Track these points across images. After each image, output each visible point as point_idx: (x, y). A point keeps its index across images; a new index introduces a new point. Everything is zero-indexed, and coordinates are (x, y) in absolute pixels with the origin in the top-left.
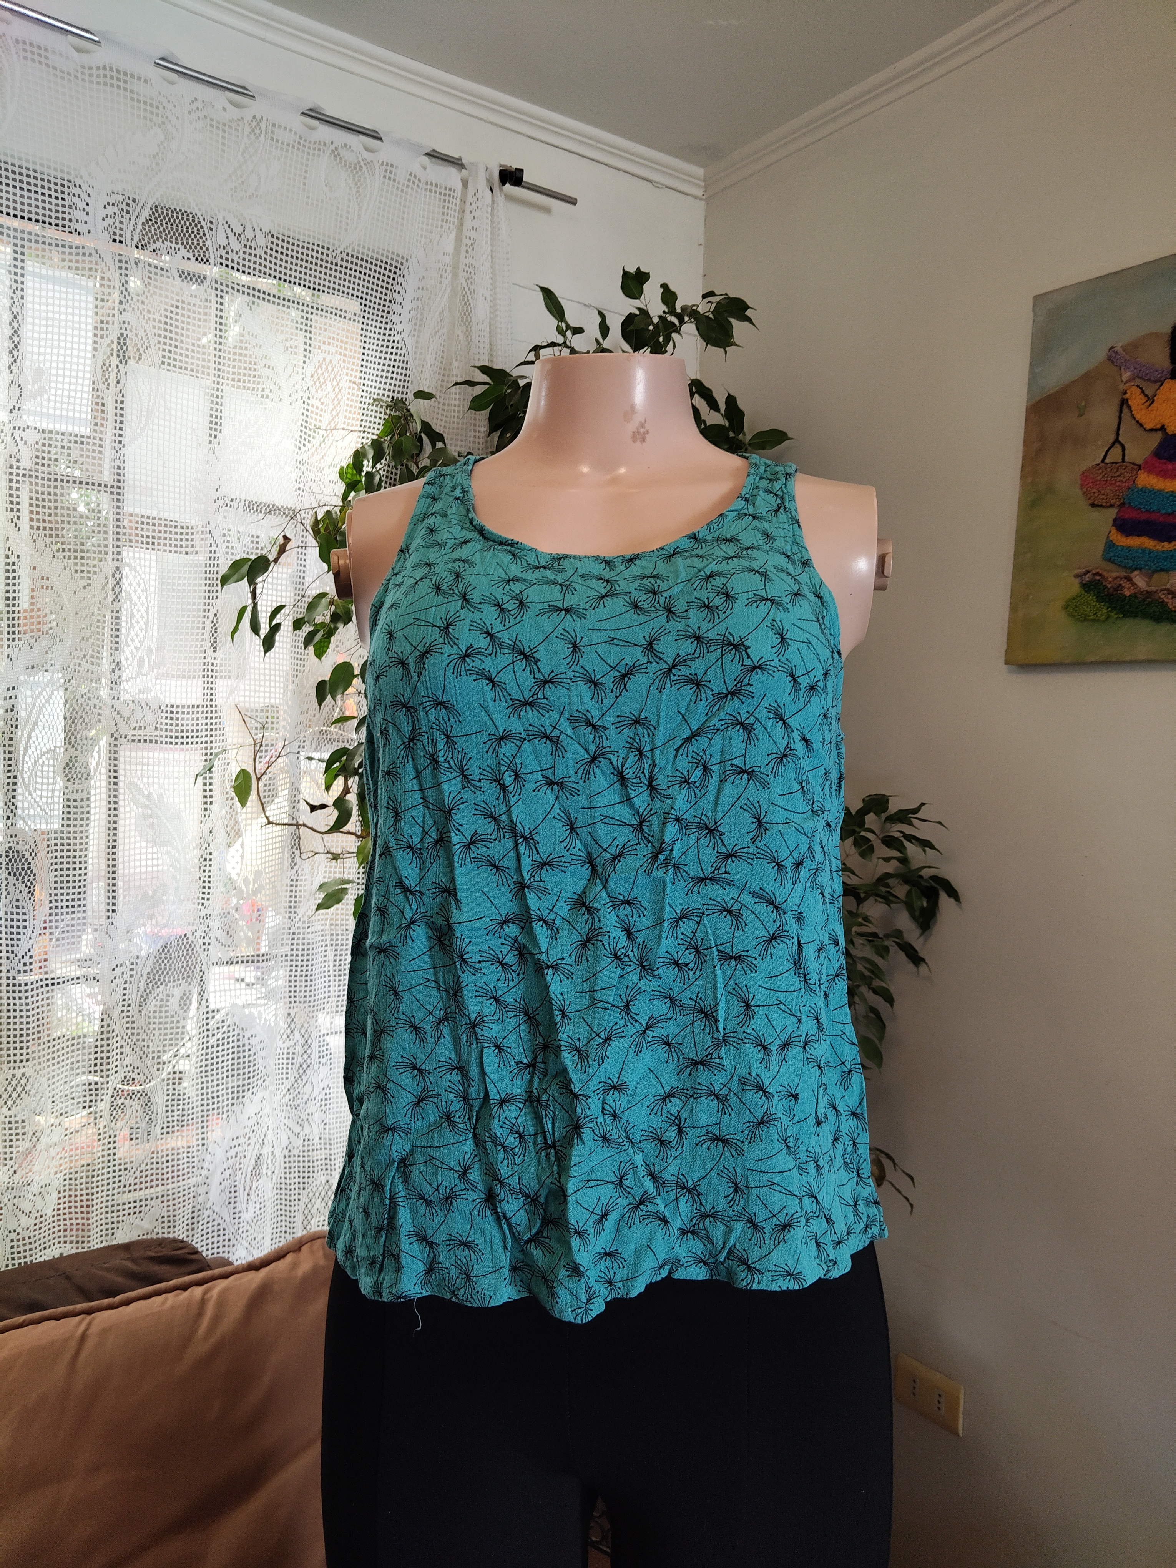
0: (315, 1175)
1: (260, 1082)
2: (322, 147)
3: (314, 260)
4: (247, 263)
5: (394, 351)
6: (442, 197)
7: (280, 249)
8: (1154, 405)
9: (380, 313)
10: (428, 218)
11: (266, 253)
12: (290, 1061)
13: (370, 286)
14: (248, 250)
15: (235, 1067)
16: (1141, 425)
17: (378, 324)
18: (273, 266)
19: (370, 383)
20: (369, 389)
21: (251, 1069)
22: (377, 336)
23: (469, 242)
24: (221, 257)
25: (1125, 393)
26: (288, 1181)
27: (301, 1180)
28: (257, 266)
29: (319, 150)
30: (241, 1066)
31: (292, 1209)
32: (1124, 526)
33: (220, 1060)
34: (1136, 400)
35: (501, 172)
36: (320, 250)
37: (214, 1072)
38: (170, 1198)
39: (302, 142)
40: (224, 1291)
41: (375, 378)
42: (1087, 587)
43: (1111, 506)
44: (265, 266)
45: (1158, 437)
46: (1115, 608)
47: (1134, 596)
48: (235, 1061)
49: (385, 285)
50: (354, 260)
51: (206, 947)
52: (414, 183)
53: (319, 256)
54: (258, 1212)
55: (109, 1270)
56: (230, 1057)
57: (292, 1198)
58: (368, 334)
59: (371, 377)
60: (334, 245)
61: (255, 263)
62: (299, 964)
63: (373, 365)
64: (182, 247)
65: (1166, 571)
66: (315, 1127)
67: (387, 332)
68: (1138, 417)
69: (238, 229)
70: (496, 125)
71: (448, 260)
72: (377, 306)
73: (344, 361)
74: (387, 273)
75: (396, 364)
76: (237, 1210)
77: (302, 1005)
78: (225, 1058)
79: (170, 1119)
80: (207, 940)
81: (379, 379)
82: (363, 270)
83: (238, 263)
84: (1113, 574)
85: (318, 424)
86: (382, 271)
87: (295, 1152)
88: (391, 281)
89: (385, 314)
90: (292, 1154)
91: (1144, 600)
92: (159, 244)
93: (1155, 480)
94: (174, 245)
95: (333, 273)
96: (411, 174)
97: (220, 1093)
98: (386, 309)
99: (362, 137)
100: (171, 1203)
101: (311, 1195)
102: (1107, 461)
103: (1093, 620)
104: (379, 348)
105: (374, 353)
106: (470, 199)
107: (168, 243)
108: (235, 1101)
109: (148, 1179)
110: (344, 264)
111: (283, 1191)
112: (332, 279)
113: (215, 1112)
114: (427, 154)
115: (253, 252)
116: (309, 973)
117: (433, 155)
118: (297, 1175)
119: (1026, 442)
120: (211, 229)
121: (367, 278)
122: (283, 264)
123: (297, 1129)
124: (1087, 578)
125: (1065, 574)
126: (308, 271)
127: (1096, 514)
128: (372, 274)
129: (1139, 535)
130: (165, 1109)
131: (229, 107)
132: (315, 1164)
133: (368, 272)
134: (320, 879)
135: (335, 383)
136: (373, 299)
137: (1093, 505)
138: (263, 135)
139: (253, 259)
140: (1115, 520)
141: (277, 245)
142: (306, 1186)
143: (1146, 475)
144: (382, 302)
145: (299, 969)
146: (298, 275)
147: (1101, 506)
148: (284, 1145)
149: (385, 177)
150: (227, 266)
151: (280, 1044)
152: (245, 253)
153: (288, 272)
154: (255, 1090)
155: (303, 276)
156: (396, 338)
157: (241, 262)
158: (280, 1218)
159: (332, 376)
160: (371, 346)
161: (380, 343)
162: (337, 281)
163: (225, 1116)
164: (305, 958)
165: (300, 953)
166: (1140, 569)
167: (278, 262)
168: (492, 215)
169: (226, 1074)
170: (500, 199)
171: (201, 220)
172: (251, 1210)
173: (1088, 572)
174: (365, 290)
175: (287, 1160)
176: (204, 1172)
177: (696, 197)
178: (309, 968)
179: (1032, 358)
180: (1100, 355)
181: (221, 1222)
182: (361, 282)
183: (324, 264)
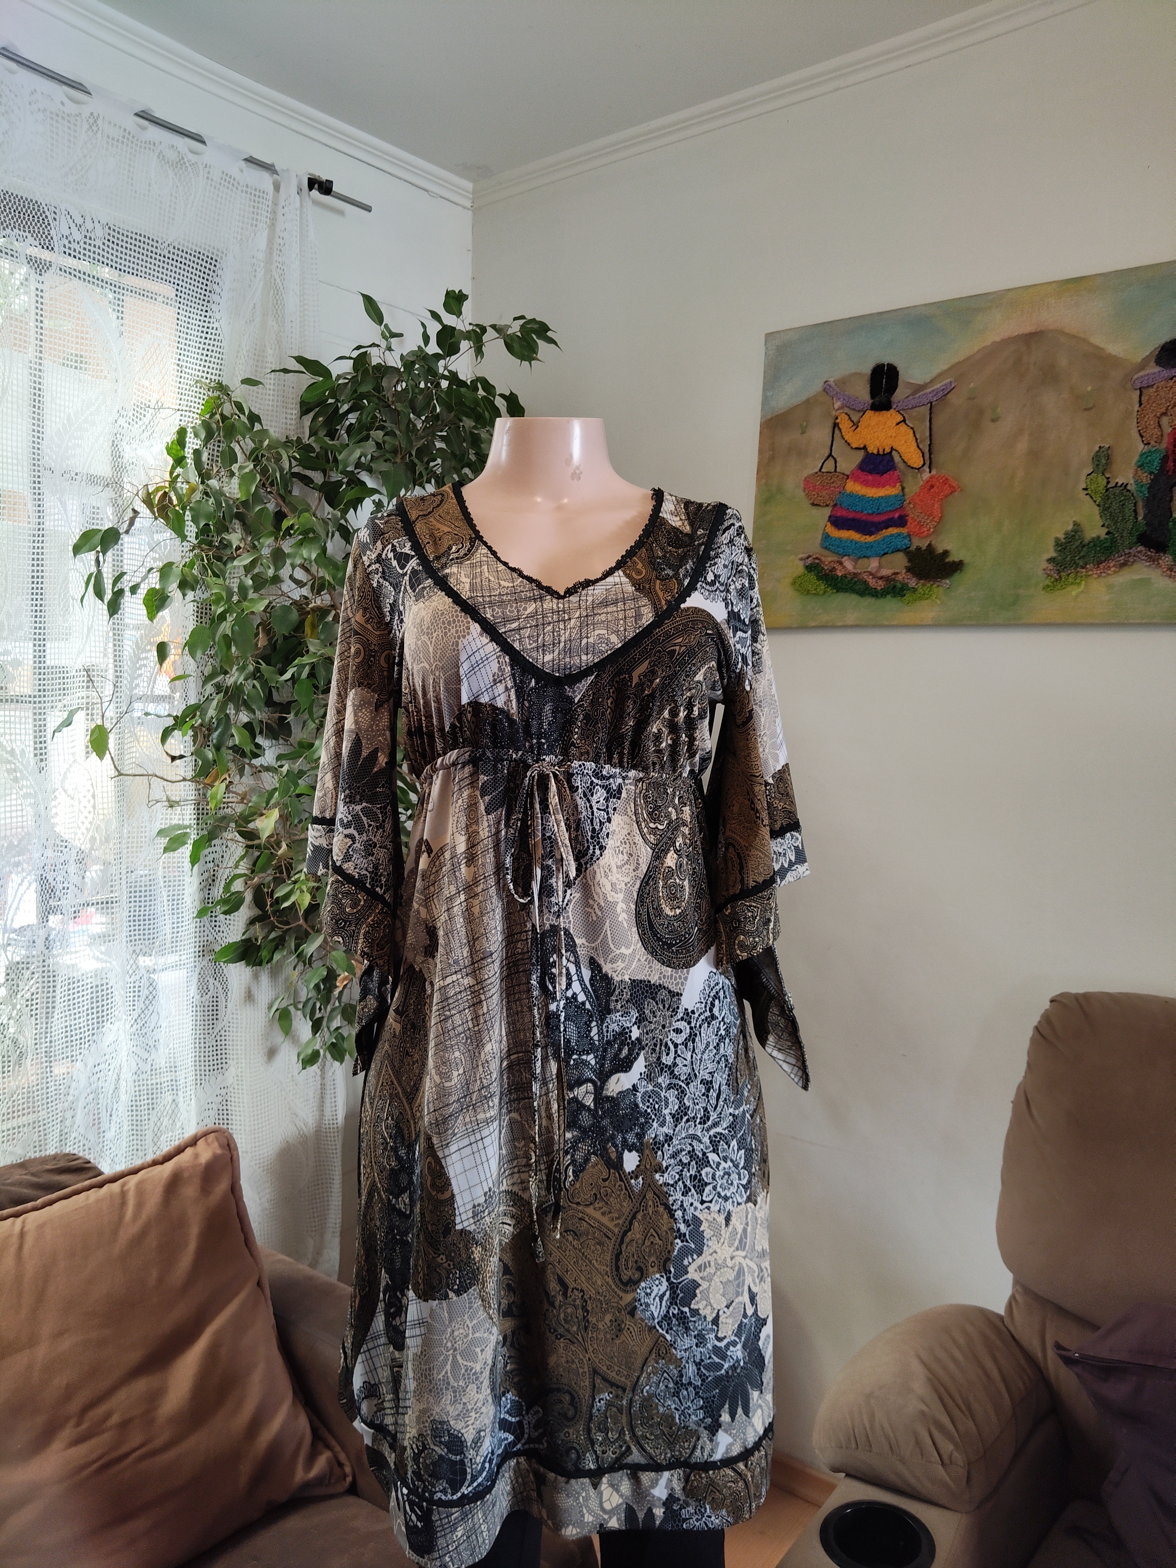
0: (163, 1095)
1: (117, 1012)
2: (152, 147)
3: (145, 252)
4: (87, 253)
5: (213, 337)
6: (257, 199)
7: (116, 241)
8: (858, 429)
9: (201, 302)
10: (244, 217)
11: (104, 244)
12: (136, 994)
13: (193, 277)
14: (88, 241)
15: (94, 1000)
16: (849, 444)
17: (199, 312)
18: (110, 256)
19: (191, 366)
20: (190, 371)
21: (109, 1001)
22: (198, 323)
23: (281, 241)
24: (65, 246)
25: (837, 418)
26: (138, 1103)
27: (150, 1101)
28: (96, 256)
29: (150, 149)
30: (100, 999)
31: (143, 1128)
32: (837, 522)
33: (81, 994)
34: (845, 425)
35: (309, 179)
36: (151, 242)
37: (76, 1006)
38: (41, 1123)
39: (135, 142)
40: (139, 1184)
41: (195, 361)
42: (809, 568)
43: (827, 505)
44: (103, 256)
45: (861, 455)
46: (830, 585)
47: (845, 576)
48: (94, 995)
49: (206, 276)
50: (180, 253)
51: (65, 891)
52: (233, 185)
53: (150, 248)
54: (118, 1131)
55: (12, 1184)
56: (89, 991)
57: (143, 1118)
58: (191, 321)
59: (192, 360)
60: (162, 238)
61: (94, 252)
62: (142, 904)
63: (194, 350)
64: (29, 235)
65: (868, 557)
66: (161, 1050)
67: (207, 319)
68: (846, 438)
69: (79, 221)
70: (296, 132)
71: (261, 256)
72: (198, 296)
73: (170, 345)
74: (208, 266)
75: (215, 349)
76: (101, 1130)
77: (147, 942)
78: (85, 993)
79: (38, 1051)
80: (66, 885)
81: (198, 362)
82: (188, 262)
83: (80, 253)
84: (828, 559)
85: (148, 403)
86: (204, 264)
87: (144, 1076)
88: (211, 273)
89: (205, 303)
90: (140, 1078)
91: (852, 579)
92: (8, 231)
93: (859, 488)
94: (21, 233)
95: (161, 264)
96: (231, 177)
97: (81, 1025)
98: (206, 299)
99: (187, 140)
100: (41, 1129)
101: (159, 1114)
102: (823, 470)
103: (814, 594)
104: (199, 334)
105: (195, 339)
106: (282, 203)
107: (15, 230)
108: (95, 1031)
109: (20, 1108)
110: (171, 256)
111: (134, 1113)
112: (161, 270)
113: (78, 1042)
114: (246, 160)
115: (92, 242)
116: (152, 912)
117: (250, 160)
118: (145, 1097)
119: (761, 451)
120: (55, 219)
121: (190, 270)
122: (119, 255)
123: (146, 1055)
124: (809, 561)
125: (792, 558)
126: (140, 262)
127: (815, 511)
128: (195, 266)
129: (848, 530)
130: (34, 1042)
131: (66, 101)
132: (163, 1085)
133: (191, 264)
134: (158, 826)
135: (162, 366)
136: (195, 289)
137: (813, 504)
138: (100, 132)
139: (92, 249)
140: (830, 517)
141: (114, 237)
142: (155, 1106)
143: (852, 483)
144: (203, 292)
145: (142, 909)
146: (131, 265)
147: (819, 505)
148: (134, 1071)
149: (208, 178)
150: (70, 255)
151: (128, 979)
152: (85, 243)
153: (123, 262)
154: (113, 1020)
155: (136, 266)
156: (215, 326)
157: (82, 251)
158: (131, 1138)
159: (160, 359)
160: (193, 332)
161: (201, 329)
162: (165, 271)
163: (87, 1045)
164: (148, 899)
165: (143, 894)
166: (849, 556)
167: (115, 253)
168: (301, 218)
169: (85, 1008)
170: (310, 203)
171: (46, 210)
172: (113, 1129)
173: (810, 556)
174: (189, 281)
175: (136, 1084)
176: (70, 1098)
177: (464, 208)
178: (152, 908)
179: (764, 384)
180: (818, 386)
181: (86, 1143)
182: (186, 274)
183: (154, 255)
